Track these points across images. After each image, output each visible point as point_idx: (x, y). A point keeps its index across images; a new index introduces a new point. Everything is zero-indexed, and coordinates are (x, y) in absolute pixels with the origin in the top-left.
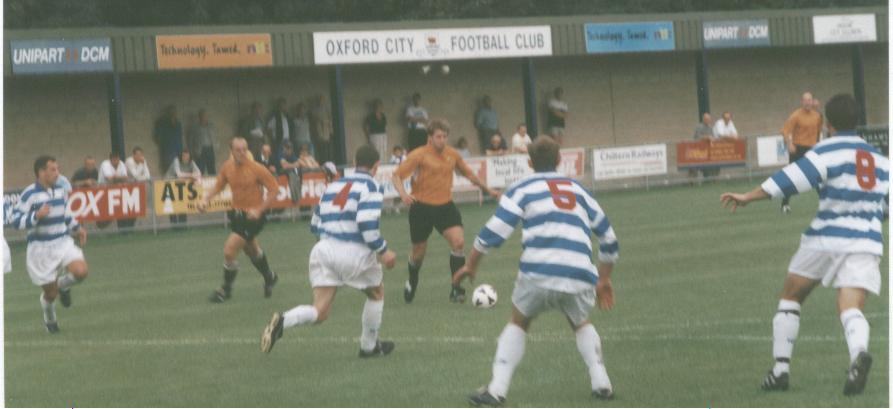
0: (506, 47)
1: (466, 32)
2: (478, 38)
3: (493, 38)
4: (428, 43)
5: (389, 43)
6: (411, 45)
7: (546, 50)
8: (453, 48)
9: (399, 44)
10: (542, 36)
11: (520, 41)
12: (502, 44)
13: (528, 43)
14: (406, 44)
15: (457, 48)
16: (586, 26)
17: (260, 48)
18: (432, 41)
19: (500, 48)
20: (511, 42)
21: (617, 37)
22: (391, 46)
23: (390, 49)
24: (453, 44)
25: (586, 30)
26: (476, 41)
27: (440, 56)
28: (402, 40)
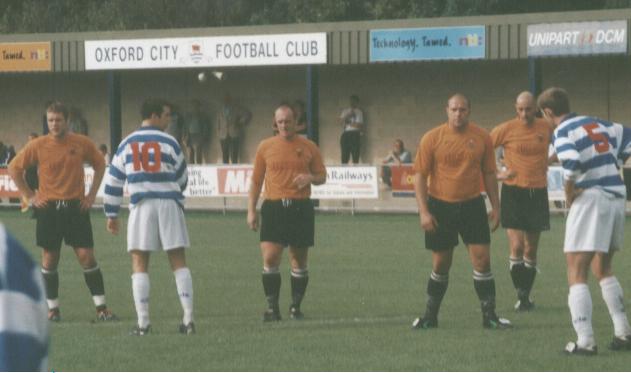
0: (276, 55)
1: (232, 40)
2: (245, 45)
3: (262, 45)
4: (192, 51)
5: (154, 50)
6: (175, 53)
7: (321, 58)
8: (217, 56)
9: (164, 50)
10: (316, 43)
11: (292, 49)
12: (271, 52)
13: (300, 51)
14: (170, 51)
15: (221, 55)
16: (372, 31)
17: (41, 54)
18: (196, 48)
19: (268, 55)
20: (281, 49)
21: (411, 43)
22: (156, 53)
23: (154, 56)
24: (218, 51)
25: (371, 37)
26: (243, 48)
27: (203, 63)
28: (166, 47)
